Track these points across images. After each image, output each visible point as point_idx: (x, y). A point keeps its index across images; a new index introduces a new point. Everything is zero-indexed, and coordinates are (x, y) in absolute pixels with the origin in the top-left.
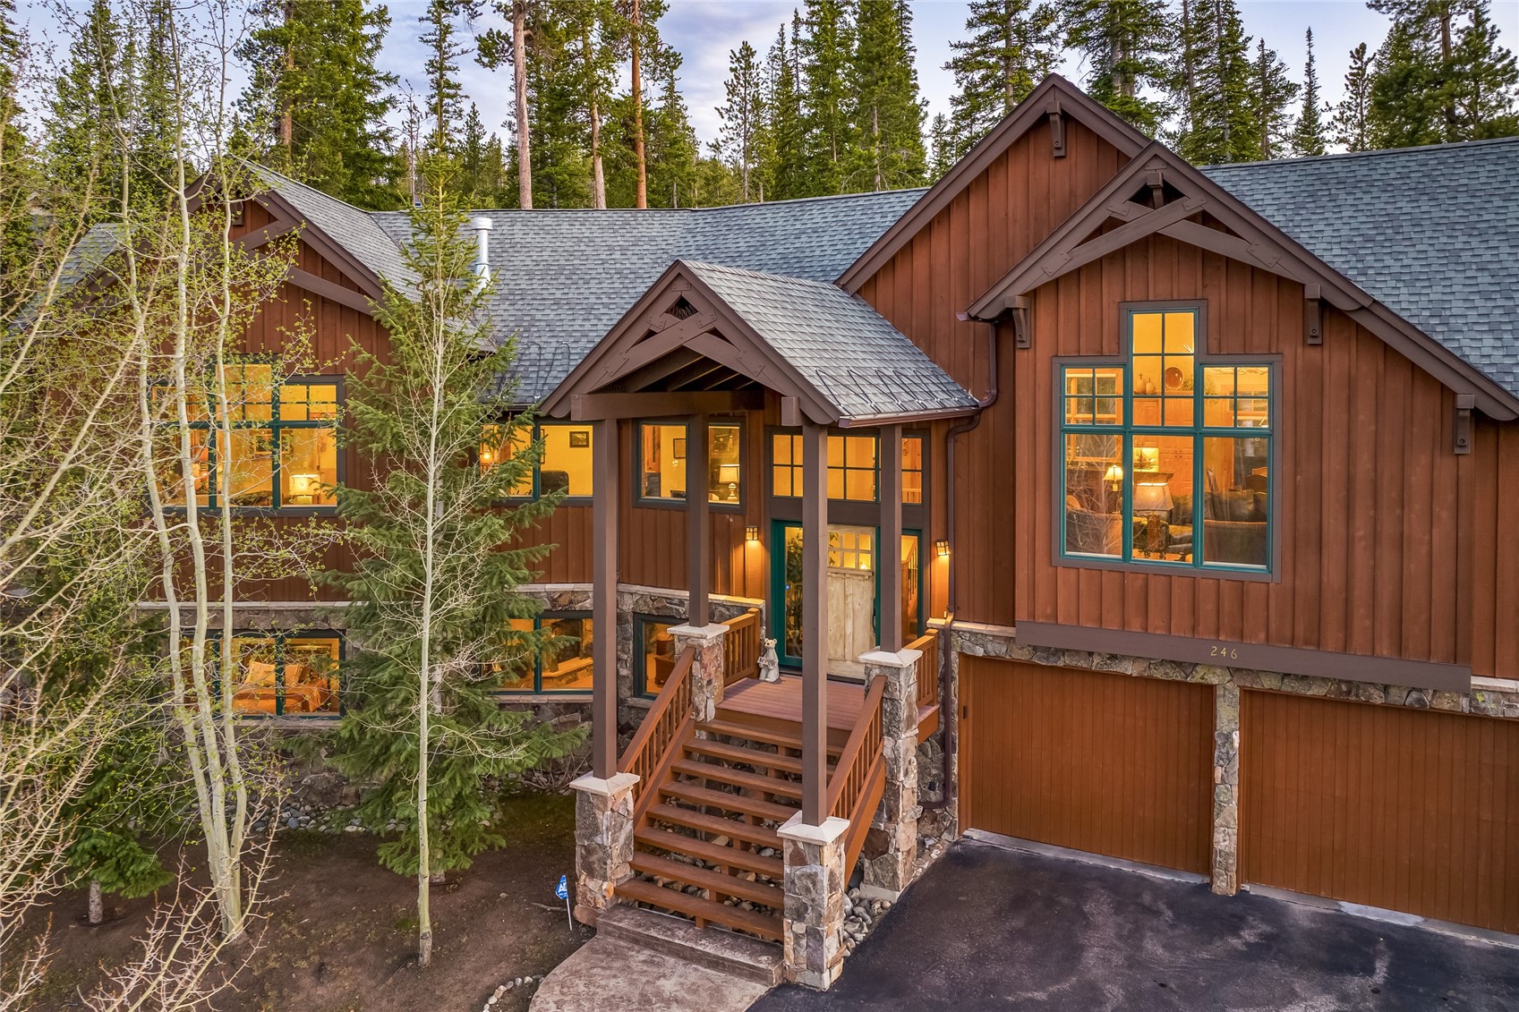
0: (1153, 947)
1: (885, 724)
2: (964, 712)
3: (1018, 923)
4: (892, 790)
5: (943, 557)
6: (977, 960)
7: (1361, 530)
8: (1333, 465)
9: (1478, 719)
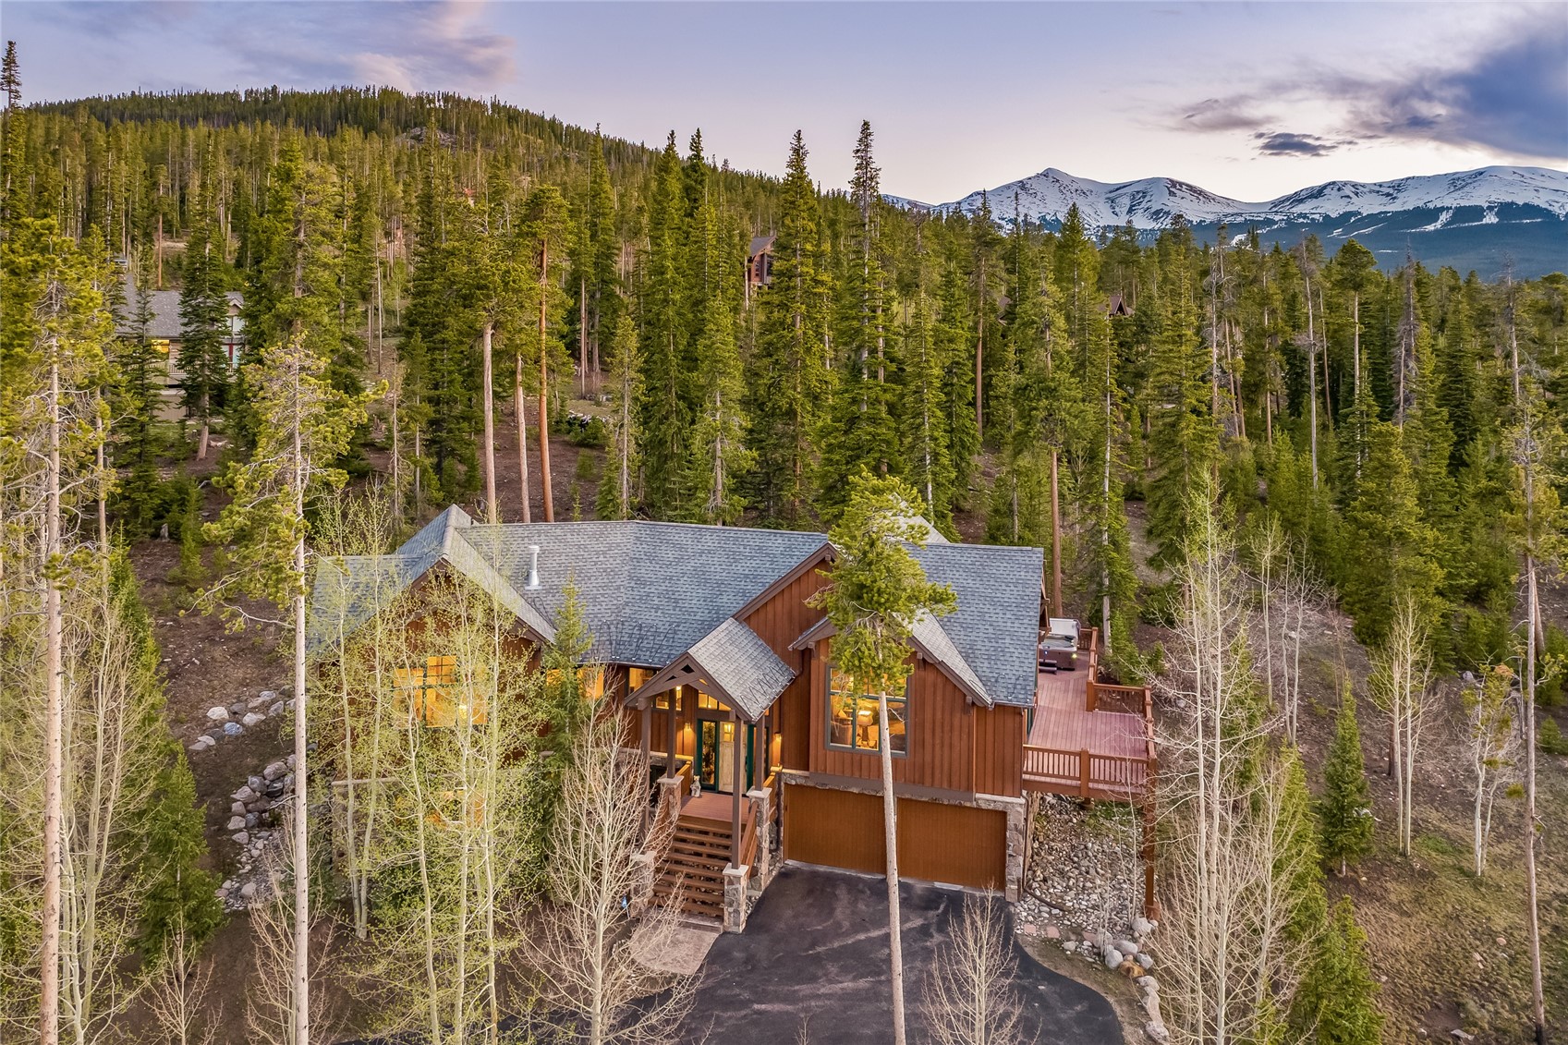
0: (861, 906)
1: (758, 823)
2: (786, 809)
3: (810, 901)
4: (759, 849)
5: (778, 740)
6: (795, 917)
7: (938, 741)
8: (928, 716)
9: (979, 809)
